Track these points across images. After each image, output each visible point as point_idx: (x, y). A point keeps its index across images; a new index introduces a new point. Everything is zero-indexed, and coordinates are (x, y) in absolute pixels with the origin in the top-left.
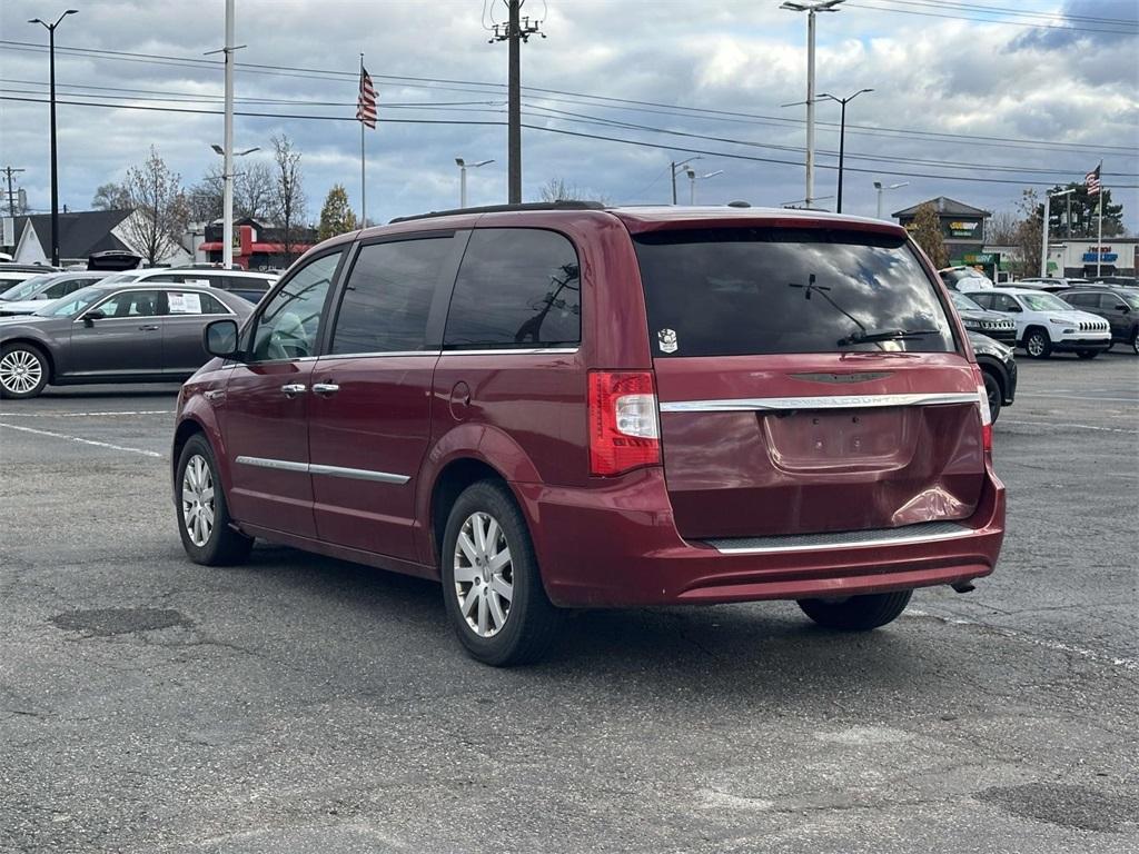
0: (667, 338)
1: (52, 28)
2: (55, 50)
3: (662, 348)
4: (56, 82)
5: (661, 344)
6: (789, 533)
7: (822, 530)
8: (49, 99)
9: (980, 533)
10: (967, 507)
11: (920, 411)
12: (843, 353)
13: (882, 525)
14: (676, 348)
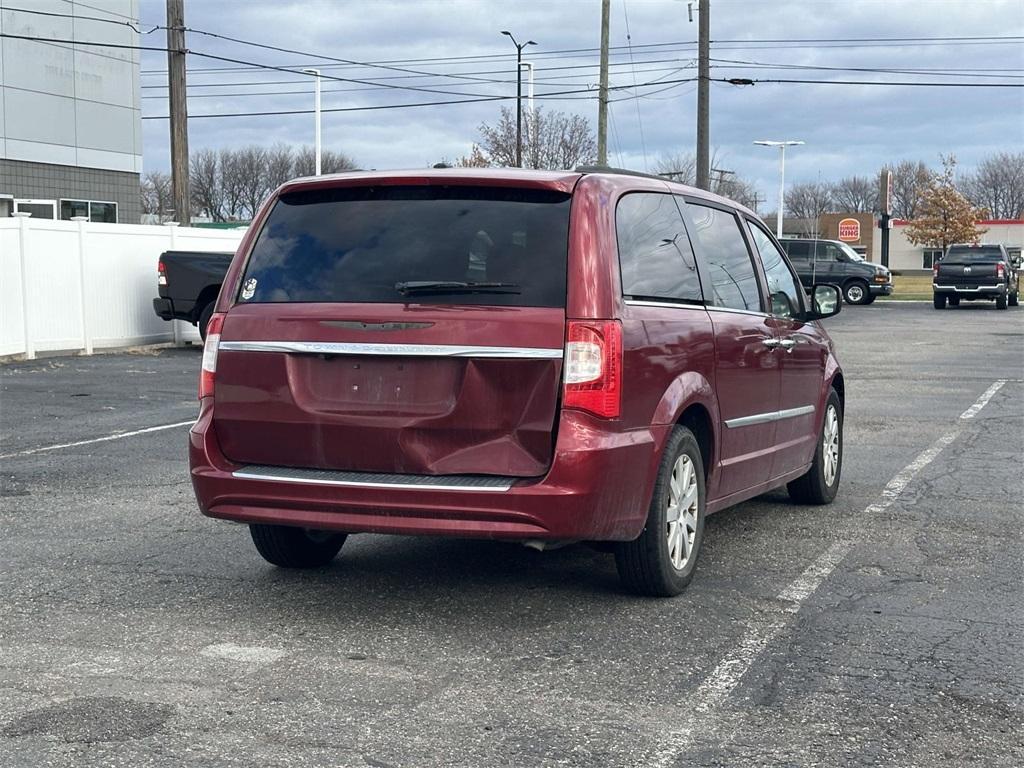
0: (250, 286)
3: (244, 295)
5: (245, 292)
9: (519, 491)
10: (539, 465)
11: (467, 363)
12: (407, 304)
13: (418, 471)
14: (252, 295)
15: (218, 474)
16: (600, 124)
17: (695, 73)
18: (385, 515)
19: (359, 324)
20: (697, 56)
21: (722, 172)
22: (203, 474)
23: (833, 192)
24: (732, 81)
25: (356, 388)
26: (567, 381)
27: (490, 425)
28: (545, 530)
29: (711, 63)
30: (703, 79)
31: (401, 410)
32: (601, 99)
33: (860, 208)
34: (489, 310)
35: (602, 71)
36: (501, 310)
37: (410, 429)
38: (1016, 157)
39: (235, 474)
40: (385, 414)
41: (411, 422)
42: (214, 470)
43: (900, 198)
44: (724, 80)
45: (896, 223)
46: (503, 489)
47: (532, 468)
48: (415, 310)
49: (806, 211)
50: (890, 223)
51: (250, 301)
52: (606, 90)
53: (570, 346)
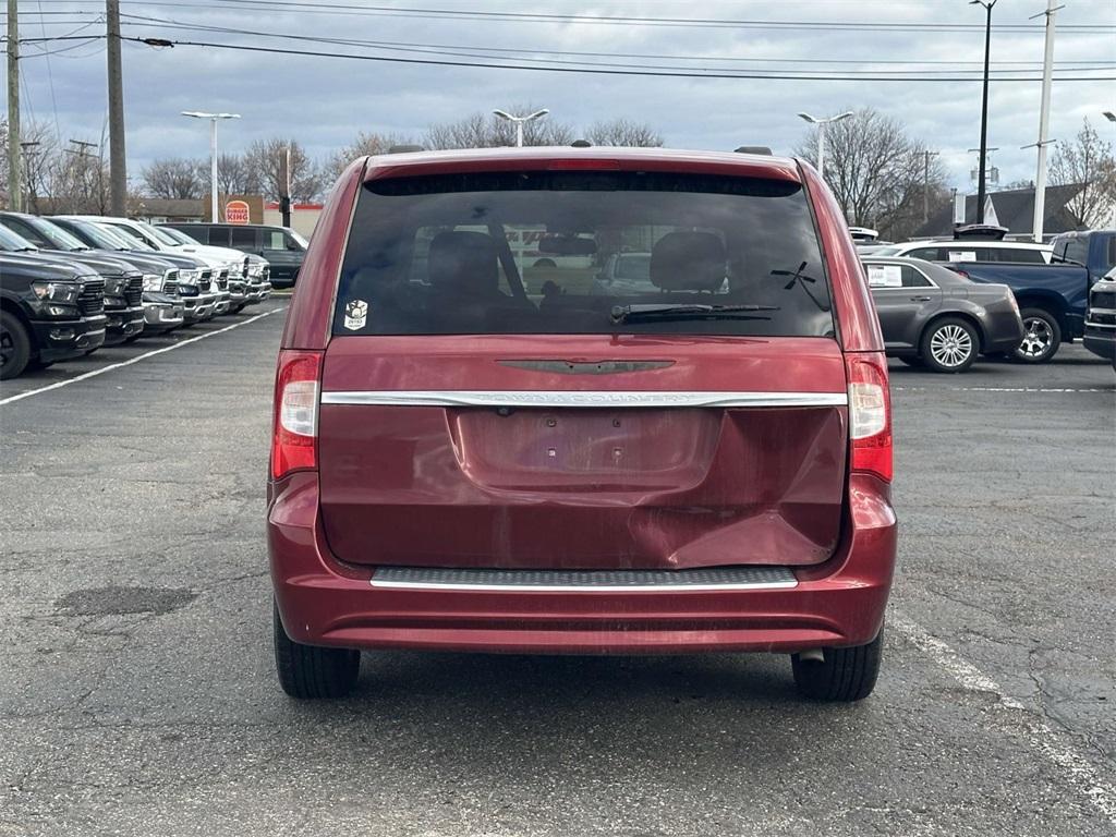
0: (356, 312)
1: (990, 7)
2: (991, 29)
3: (347, 325)
4: (990, 60)
5: (347, 319)
6: (496, 566)
7: (550, 566)
8: (983, 77)
9: (810, 586)
10: (819, 548)
11: (722, 415)
12: (615, 334)
13: (654, 565)
14: (363, 324)
15: (339, 582)
16: (11, 83)
17: (104, 29)
18: (622, 629)
19: (563, 363)
20: (105, 10)
21: (83, 144)
22: (302, 584)
23: (200, 169)
24: (147, 41)
25: (553, 453)
26: (855, 436)
27: (748, 498)
28: (838, 636)
29: (122, 19)
30: (114, 37)
31: (624, 482)
32: (11, 54)
33: (230, 189)
34: (729, 341)
35: (9, 19)
36: (741, 342)
37: (644, 508)
38: (387, 139)
39: (376, 584)
40: (603, 488)
41: (642, 499)
42: (333, 578)
43: (273, 179)
44: (138, 40)
45: (296, 207)
46: (790, 584)
47: (809, 553)
48: (626, 343)
49: (171, 191)
50: (291, 207)
51: (360, 332)
52: (16, 43)
53: (854, 387)
